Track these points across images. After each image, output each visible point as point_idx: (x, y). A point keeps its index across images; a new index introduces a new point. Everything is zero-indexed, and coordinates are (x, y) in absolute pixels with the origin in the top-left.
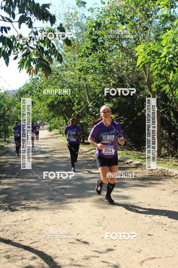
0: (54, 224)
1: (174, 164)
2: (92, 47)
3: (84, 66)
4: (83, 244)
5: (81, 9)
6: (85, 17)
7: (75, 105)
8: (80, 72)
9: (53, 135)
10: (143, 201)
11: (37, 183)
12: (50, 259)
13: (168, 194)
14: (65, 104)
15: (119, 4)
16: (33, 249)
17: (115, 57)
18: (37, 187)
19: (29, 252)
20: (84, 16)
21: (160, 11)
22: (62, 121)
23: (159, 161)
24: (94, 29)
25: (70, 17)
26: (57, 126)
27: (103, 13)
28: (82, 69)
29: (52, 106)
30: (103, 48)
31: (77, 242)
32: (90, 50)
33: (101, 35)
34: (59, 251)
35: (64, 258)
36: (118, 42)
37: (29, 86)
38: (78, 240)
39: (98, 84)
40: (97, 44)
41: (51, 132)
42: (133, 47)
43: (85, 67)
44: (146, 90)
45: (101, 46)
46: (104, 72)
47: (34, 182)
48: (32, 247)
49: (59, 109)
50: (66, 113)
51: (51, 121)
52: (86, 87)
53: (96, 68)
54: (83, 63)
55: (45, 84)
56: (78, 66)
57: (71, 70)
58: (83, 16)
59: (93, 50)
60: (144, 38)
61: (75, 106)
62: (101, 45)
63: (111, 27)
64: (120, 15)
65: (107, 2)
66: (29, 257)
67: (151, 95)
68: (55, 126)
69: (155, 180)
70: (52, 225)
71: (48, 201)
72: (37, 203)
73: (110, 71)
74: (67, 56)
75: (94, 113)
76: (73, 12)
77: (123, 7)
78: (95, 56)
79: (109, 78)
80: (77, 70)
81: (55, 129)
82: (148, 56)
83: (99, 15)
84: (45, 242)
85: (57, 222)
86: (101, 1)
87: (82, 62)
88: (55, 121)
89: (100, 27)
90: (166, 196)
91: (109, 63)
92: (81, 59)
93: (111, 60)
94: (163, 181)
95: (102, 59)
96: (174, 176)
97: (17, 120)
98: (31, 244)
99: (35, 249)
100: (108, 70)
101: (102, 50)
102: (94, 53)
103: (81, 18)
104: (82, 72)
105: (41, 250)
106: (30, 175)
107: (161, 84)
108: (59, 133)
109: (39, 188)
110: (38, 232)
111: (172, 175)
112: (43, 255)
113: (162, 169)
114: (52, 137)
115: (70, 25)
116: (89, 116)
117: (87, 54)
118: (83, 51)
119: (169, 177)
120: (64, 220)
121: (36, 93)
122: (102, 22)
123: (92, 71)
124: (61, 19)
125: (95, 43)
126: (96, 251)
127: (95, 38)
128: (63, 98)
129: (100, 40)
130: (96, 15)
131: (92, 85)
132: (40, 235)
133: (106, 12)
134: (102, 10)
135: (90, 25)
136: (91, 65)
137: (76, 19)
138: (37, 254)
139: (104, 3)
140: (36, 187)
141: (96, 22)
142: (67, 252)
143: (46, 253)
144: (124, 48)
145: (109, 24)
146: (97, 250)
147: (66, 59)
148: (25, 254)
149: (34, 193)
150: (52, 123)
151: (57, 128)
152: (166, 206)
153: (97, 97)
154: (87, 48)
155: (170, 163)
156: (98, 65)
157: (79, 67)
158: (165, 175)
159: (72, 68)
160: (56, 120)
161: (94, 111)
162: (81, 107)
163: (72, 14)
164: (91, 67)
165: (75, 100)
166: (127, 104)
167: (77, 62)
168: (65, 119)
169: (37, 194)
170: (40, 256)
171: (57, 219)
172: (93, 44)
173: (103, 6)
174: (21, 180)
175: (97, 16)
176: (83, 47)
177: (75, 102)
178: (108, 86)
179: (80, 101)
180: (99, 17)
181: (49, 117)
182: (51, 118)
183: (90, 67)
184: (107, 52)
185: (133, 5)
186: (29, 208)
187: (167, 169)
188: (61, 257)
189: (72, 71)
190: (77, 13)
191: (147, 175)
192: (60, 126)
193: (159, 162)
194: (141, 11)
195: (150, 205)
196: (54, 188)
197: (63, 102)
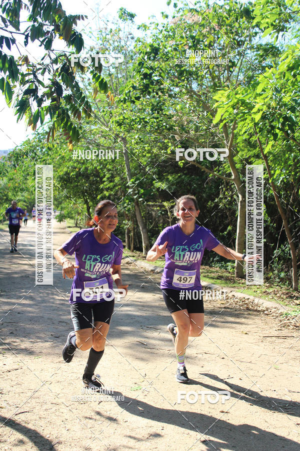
0: (58, 382)
1: (264, 290)
2: (142, 87)
3: (126, 117)
4: (107, 421)
5: (127, 24)
6: (133, 38)
7: (104, 181)
8: (118, 127)
9: (65, 228)
10: (212, 351)
11: (34, 308)
12: (48, 446)
13: (254, 341)
14: (89, 178)
15: (191, 20)
16: (18, 424)
17: (178, 107)
18: (32, 315)
19: (12, 429)
20: (131, 36)
21: (257, 38)
22: (81, 206)
23: (239, 283)
24: (146, 57)
25: (107, 36)
26: (72, 214)
27: (164, 32)
28: (123, 122)
29: (66, 181)
30: (160, 89)
31: (98, 417)
32: (138, 92)
33: (158, 67)
34: (64, 432)
35: (73, 445)
36: (186, 82)
37: (31, 145)
38: (98, 413)
39: (146, 148)
40: (151, 83)
41: (62, 222)
42: (209, 92)
43: (127, 119)
44: (224, 165)
45: (157, 87)
46: (159, 130)
47: (29, 305)
48: (18, 422)
49: (77, 186)
50: (90, 195)
51: (63, 205)
52: (125, 154)
53: (146, 122)
54: (124, 113)
55: (58, 143)
56: (116, 116)
57: (103, 123)
58: (129, 36)
59: (143, 91)
60: (228, 79)
61: (105, 183)
62: (156, 84)
63: (176, 57)
64: (193, 37)
65: (173, 15)
66: (12, 439)
67: (233, 174)
68: (69, 213)
69: (231, 315)
70: (56, 383)
71: (50, 340)
72: (31, 342)
73: (169, 130)
74: (98, 100)
75: (136, 197)
76: (114, 27)
77: (198, 26)
78: (146, 102)
79: (166, 141)
80: (114, 123)
81: (69, 219)
82: (234, 109)
83: (157, 36)
84: (41, 413)
85: (65, 378)
86: (163, 13)
87: (123, 110)
88: (69, 205)
89: (156, 54)
90: (250, 344)
91: (167, 115)
92: (122, 106)
93: (171, 112)
94: (245, 318)
95: (158, 108)
96: (264, 311)
97: (7, 198)
98: (16, 415)
99: (24, 424)
100: (166, 127)
101: (157, 94)
102: (144, 97)
103: (126, 40)
104: (123, 127)
105: (33, 428)
106: (23, 292)
107: (250, 157)
108: (75, 225)
109: (36, 317)
110: (29, 394)
111: (260, 309)
112: (36, 437)
113: (244, 298)
114: (62, 231)
115: (107, 49)
116: (127, 201)
117: (133, 99)
118: (127, 92)
119: (255, 313)
120: (76, 376)
121: (41, 156)
122: (161, 48)
123: (140, 127)
124: (93, 37)
125: (147, 80)
126: (130, 437)
127: (149, 72)
128: (86, 169)
129: (156, 76)
130: (151, 35)
131: (137, 151)
132: (33, 401)
133: (168, 32)
134: (162, 28)
135: (141, 50)
136: (139, 117)
137: (118, 40)
138: (25, 435)
139: (167, 17)
140: (30, 314)
141: (151, 46)
142: (79, 434)
143: (41, 434)
144: (195, 93)
145: (172, 51)
146: (131, 435)
147: (96, 104)
148: (5, 433)
149: (27, 324)
150: (64, 208)
151: (72, 218)
152: (250, 362)
153: (142, 171)
154: (134, 88)
155: (258, 288)
156: (148, 118)
157: (117, 118)
158: (248, 309)
159: (105, 120)
160: (71, 203)
161: (136, 194)
162: (115, 186)
163: (111, 32)
164: (138, 120)
165: (105, 173)
166: (191, 187)
167: (115, 110)
168: (86, 202)
169: (33, 326)
170: (30, 438)
171: (64, 373)
172: (143, 83)
173: (165, 21)
174: (6, 300)
175: (153, 38)
176: (127, 86)
177: (104, 176)
178: (164, 153)
179: (113, 177)
180: (158, 38)
181: (60, 198)
182: (63, 200)
183: (136, 119)
184: (166, 97)
185: (214, 24)
186: (18, 349)
187: (252, 298)
188: (69, 444)
189: (105, 125)
190: (119, 31)
191: (219, 305)
192: (77, 214)
193: (238, 285)
194: (228, 32)
195: (223, 358)
196: (62, 317)
197: (85, 175)
